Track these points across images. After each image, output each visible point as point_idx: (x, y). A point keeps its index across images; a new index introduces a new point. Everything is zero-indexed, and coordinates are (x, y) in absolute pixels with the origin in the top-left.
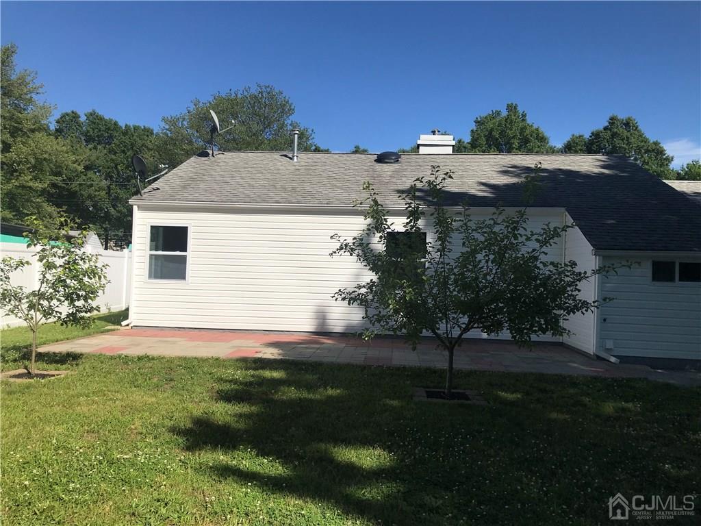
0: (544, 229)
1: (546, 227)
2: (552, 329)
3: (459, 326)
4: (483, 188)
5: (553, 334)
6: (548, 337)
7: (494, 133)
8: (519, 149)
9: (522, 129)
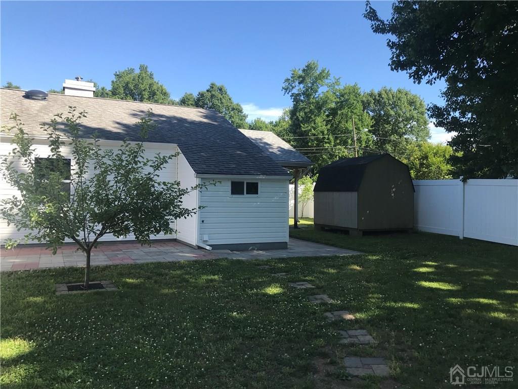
0: (156, 157)
1: (158, 156)
2: (164, 230)
3: (94, 232)
4: (117, 125)
5: (165, 233)
6: (161, 236)
7: (130, 85)
8: (149, 99)
9: (150, 85)
